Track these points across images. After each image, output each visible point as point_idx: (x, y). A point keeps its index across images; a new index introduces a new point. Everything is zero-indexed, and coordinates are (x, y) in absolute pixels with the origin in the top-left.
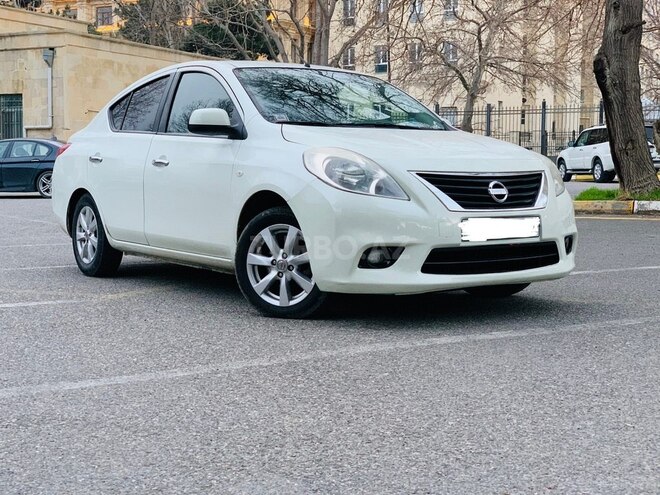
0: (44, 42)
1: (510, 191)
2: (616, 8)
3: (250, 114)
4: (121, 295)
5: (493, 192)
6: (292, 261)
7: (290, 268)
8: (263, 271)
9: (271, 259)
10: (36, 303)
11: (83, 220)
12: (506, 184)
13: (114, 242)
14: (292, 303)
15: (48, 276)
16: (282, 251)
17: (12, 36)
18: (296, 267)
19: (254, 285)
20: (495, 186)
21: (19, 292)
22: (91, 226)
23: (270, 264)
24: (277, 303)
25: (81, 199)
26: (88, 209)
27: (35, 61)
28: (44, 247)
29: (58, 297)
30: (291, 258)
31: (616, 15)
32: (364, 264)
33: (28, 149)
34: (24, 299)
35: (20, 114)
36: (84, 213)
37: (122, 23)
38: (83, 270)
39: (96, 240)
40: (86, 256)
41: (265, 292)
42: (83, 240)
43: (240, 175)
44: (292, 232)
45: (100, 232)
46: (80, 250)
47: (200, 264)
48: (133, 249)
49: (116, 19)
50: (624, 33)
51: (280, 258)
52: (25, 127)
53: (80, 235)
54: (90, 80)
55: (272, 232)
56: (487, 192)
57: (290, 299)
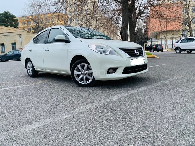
0: (19, 33)
1: (139, 52)
2: (124, 23)
3: (71, 36)
4: (40, 82)
5: (136, 52)
6: (86, 73)
7: (86, 74)
8: (79, 75)
9: (81, 72)
10: (18, 87)
11: (29, 65)
12: (138, 51)
13: (36, 69)
14: (87, 83)
15: (22, 78)
16: (83, 70)
17: (13, 32)
18: (87, 74)
19: (77, 79)
20: (136, 51)
21: (14, 83)
22: (31, 66)
23: (80, 74)
24: (83, 83)
25: (28, 60)
26: (30, 62)
27: (18, 37)
28: (21, 71)
29: (24, 84)
30: (86, 72)
31: (124, 24)
32: (108, 72)
33: (17, 52)
34: (15, 85)
35: (16, 46)
36: (29, 63)
37: (33, 31)
38: (29, 76)
39: (32, 69)
40: (30, 73)
41: (80, 81)
42: (29, 69)
43: (70, 52)
44: (86, 65)
45: (33, 67)
46: (29, 72)
47: (59, 74)
48: (41, 71)
49: (32, 30)
50: (125, 27)
51: (83, 72)
52: (17, 48)
53: (28, 68)
54: (28, 40)
55: (81, 66)
56: (135, 52)
57: (87, 82)
